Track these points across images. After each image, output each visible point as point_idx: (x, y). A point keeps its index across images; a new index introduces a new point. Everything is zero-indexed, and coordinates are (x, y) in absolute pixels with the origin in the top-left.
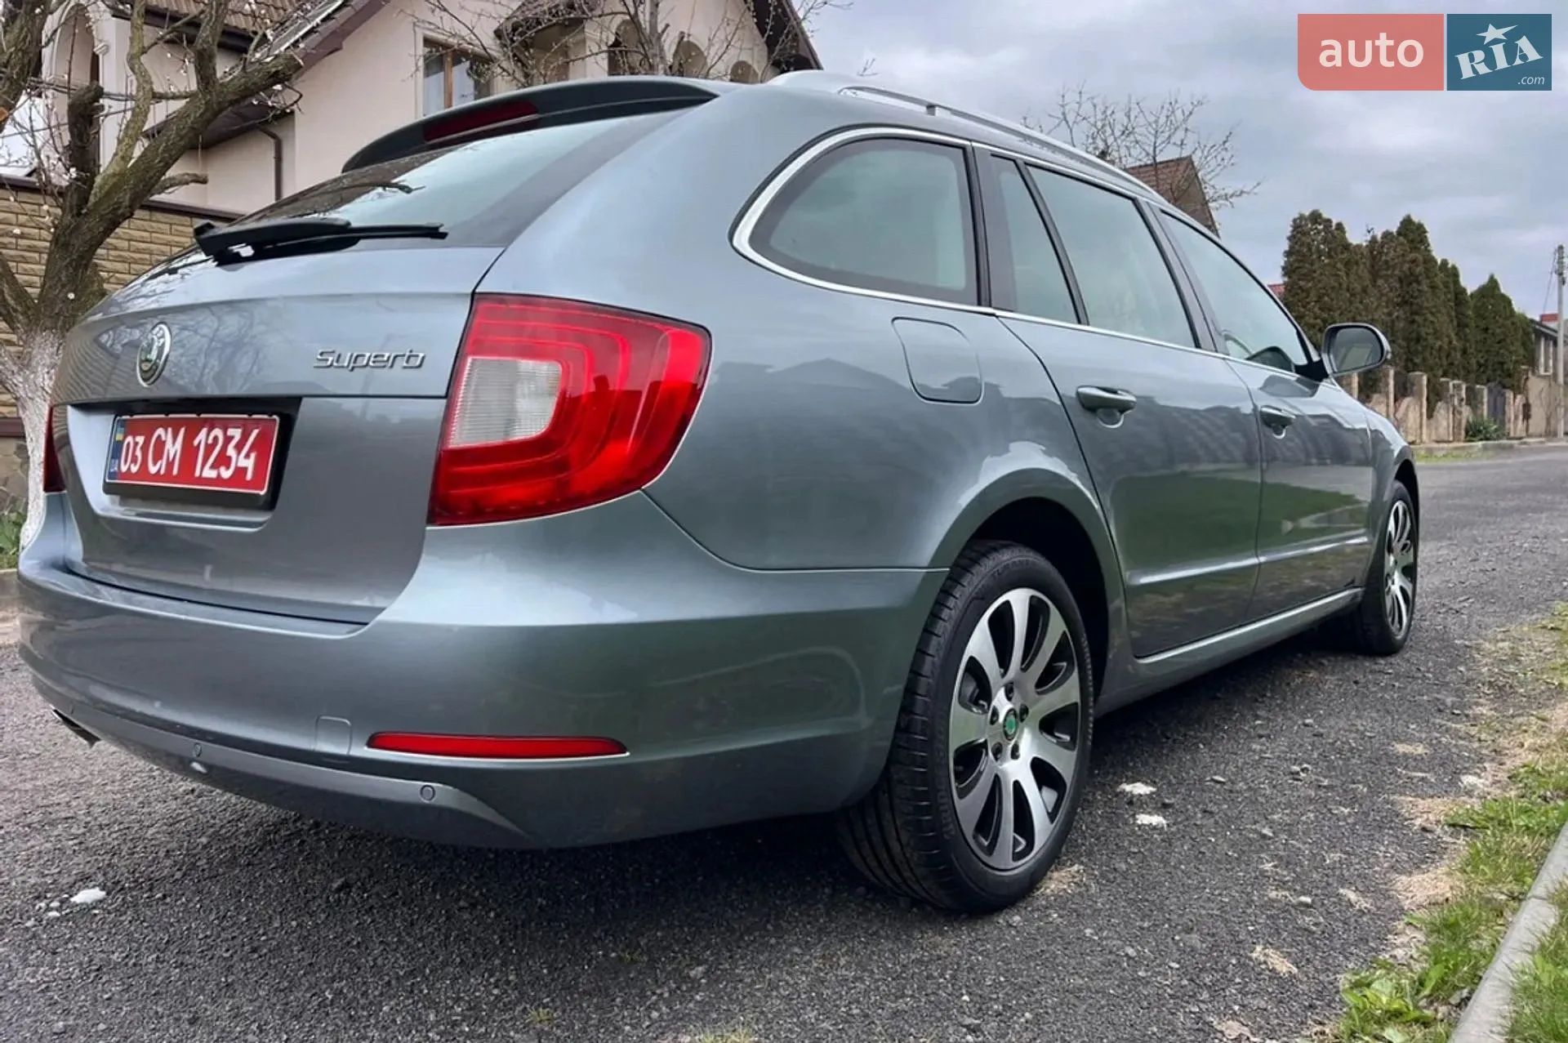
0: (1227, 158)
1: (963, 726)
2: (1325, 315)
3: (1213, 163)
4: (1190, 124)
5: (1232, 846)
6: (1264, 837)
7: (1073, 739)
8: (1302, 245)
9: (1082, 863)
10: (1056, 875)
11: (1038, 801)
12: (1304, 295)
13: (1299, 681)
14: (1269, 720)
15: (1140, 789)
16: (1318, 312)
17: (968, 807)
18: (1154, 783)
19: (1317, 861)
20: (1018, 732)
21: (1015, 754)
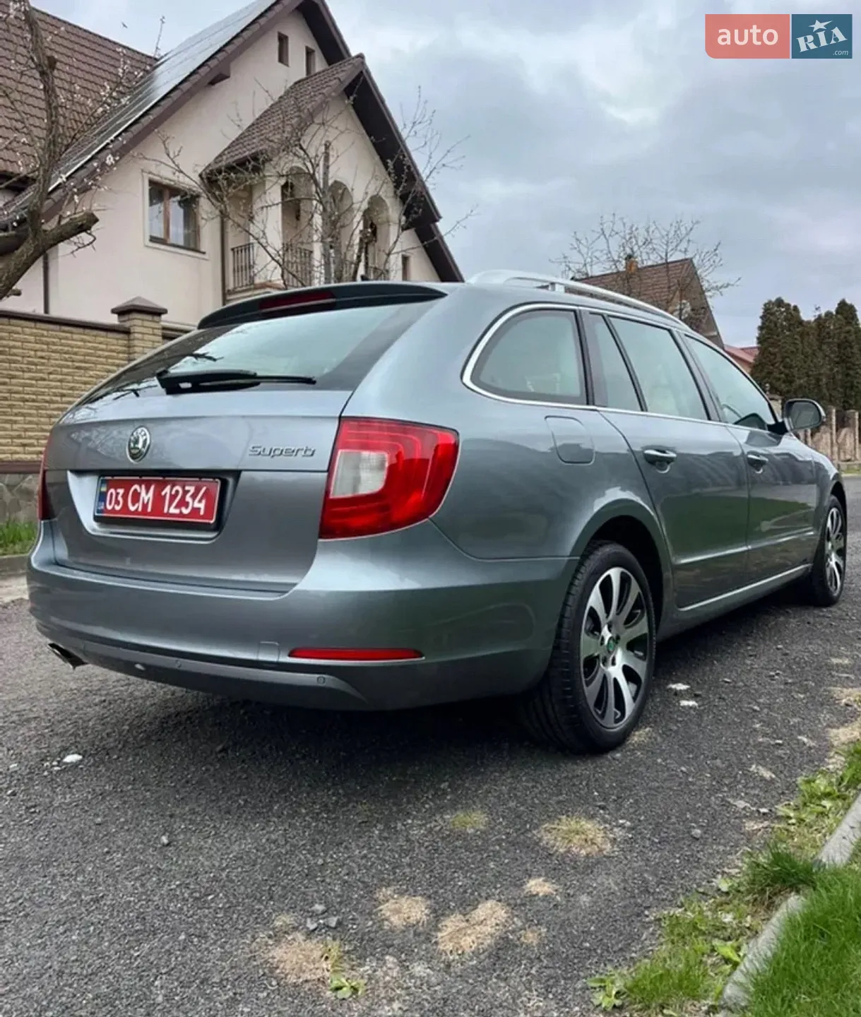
0: (717, 261)
1: (587, 645)
2: (787, 371)
3: (707, 264)
4: (691, 237)
5: (737, 715)
6: (755, 711)
7: (645, 655)
8: (770, 322)
9: (651, 727)
10: (637, 733)
11: (627, 690)
12: (772, 357)
13: (773, 623)
14: (756, 647)
15: (681, 687)
16: (783, 369)
17: (591, 691)
18: (688, 684)
19: (785, 723)
20: (615, 649)
21: (614, 663)
